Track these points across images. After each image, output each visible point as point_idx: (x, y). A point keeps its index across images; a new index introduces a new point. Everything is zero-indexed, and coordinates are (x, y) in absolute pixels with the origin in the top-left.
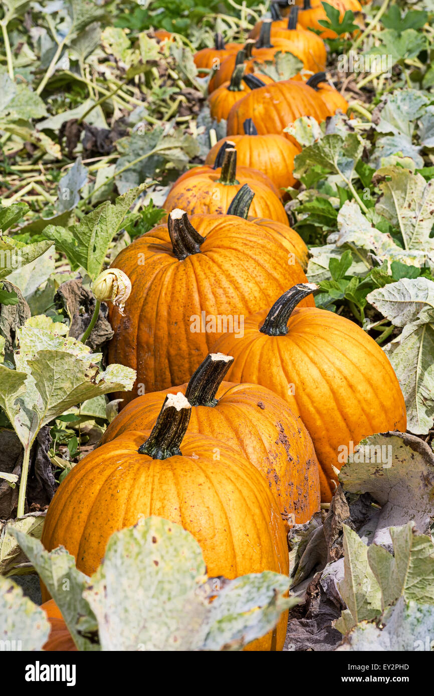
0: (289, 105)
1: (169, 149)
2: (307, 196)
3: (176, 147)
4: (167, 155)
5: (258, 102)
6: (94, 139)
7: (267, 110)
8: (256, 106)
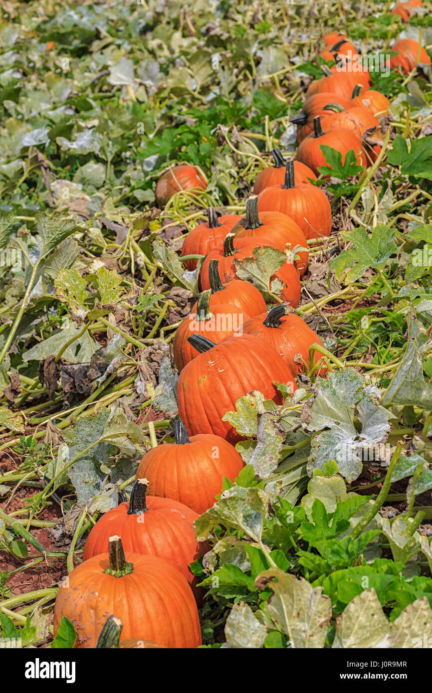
0: (236, 372)
1: (117, 436)
2: (224, 547)
3: (122, 435)
4: (115, 443)
5: (203, 372)
6: (72, 380)
7: (212, 381)
8: (200, 378)
